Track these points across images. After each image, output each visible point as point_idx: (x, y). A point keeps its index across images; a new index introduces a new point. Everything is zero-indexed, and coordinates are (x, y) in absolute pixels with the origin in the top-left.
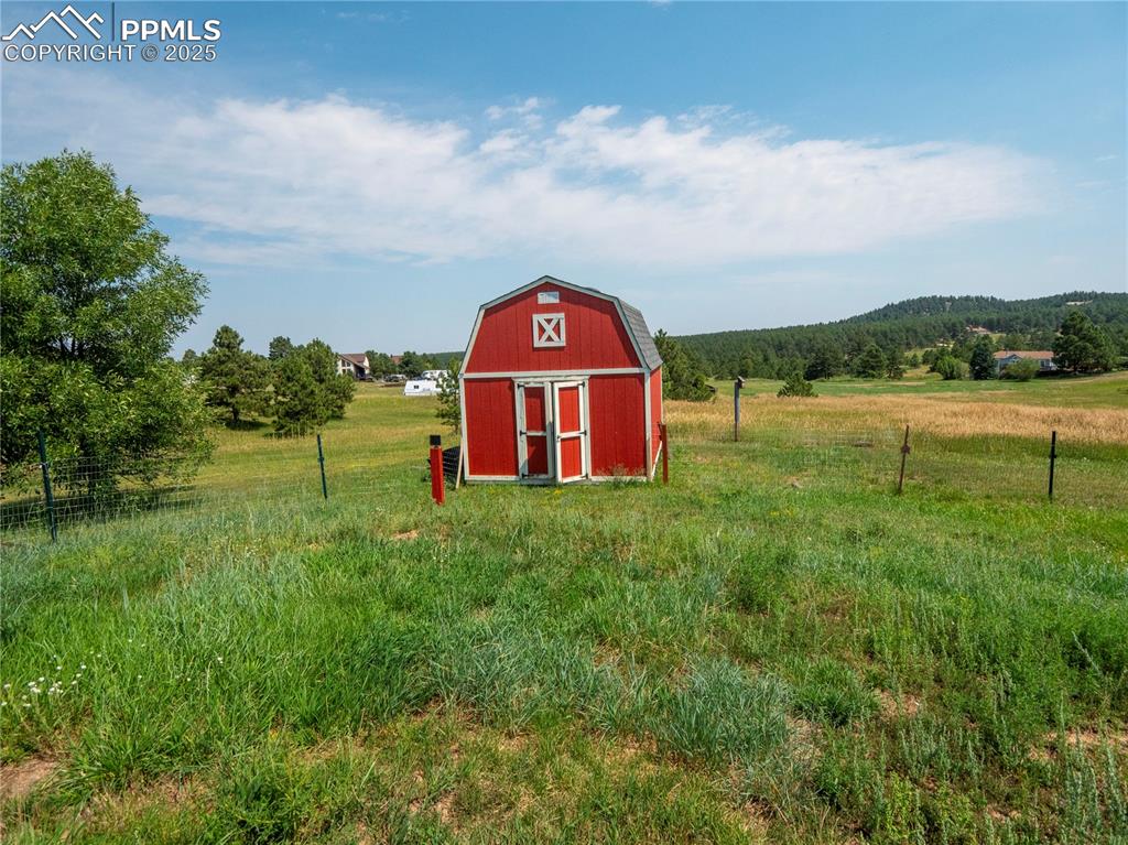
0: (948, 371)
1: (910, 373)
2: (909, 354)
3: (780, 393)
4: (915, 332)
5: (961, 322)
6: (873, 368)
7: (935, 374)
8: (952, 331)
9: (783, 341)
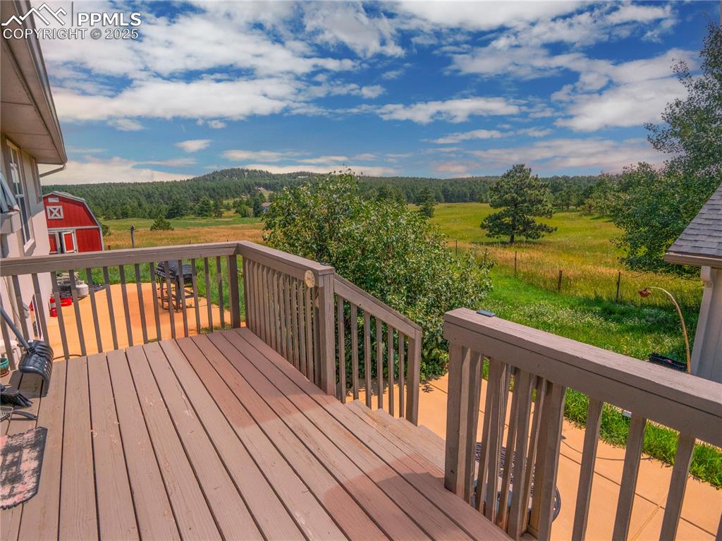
0: (243, 213)
1: (226, 214)
2: (225, 202)
3: (152, 229)
4: (230, 188)
5: (252, 185)
6: (206, 211)
7: (238, 214)
8: (248, 189)
9: (151, 192)
